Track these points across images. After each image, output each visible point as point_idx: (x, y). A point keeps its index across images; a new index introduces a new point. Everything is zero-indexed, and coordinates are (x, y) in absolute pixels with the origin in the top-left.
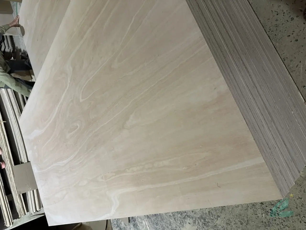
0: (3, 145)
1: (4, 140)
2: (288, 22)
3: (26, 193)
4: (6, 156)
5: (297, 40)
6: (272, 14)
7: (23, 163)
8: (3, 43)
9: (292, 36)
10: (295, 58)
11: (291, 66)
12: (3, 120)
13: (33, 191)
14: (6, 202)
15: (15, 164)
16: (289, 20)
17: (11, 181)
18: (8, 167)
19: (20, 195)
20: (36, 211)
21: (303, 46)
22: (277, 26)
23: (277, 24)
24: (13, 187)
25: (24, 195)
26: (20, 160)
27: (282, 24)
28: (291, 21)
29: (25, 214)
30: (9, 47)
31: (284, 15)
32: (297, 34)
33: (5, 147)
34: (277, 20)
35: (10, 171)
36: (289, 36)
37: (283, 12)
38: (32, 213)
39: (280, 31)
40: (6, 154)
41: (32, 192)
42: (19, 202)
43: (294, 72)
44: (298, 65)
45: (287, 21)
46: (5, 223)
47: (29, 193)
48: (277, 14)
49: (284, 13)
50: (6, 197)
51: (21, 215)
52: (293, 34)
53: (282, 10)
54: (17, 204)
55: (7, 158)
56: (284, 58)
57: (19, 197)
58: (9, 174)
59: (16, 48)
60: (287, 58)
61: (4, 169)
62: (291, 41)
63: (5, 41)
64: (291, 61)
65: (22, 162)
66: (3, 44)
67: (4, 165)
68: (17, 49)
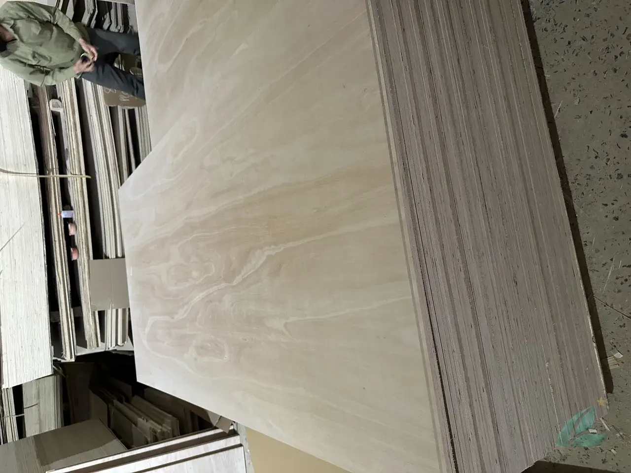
0: (79, 218)
1: (83, 209)
2: (611, 178)
3: (104, 311)
4: (82, 240)
5: (616, 219)
6: (586, 152)
7: (108, 258)
8: (108, 14)
9: (610, 207)
10: (605, 249)
11: (594, 260)
12: (87, 173)
13: (117, 311)
14: (70, 320)
15: (95, 258)
16: (615, 176)
17: (83, 286)
18: (83, 261)
19: (94, 313)
20: (117, 344)
21: (624, 233)
22: (589, 177)
23: (590, 175)
24: (86, 296)
25: (102, 314)
26: (104, 250)
27: (600, 179)
28: (616, 179)
29: (98, 346)
30: (117, 25)
31: (607, 164)
32: (620, 207)
33: (82, 223)
34: (592, 167)
35: (84, 266)
36: (606, 205)
37: (607, 157)
38: (110, 347)
39: (593, 190)
40: (83, 236)
41: (114, 311)
42: (91, 324)
43: (595, 272)
44: (606, 263)
45: (610, 176)
46: (64, 353)
47: (109, 312)
48: (596, 157)
49: (609, 160)
50: (72, 310)
51: (90, 345)
52: (613, 204)
53: (607, 153)
54: (88, 326)
55: (82, 243)
56: (586, 242)
57: (92, 315)
58: (83, 273)
59: (130, 27)
60: (591, 243)
61: (76, 261)
62: (607, 216)
63: (113, 11)
64: (597, 251)
65: (107, 255)
66: (107, 16)
67: (76, 254)
68: (131, 31)
